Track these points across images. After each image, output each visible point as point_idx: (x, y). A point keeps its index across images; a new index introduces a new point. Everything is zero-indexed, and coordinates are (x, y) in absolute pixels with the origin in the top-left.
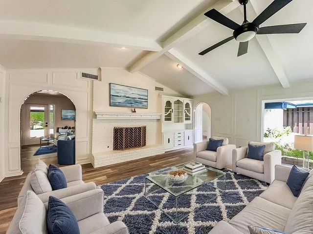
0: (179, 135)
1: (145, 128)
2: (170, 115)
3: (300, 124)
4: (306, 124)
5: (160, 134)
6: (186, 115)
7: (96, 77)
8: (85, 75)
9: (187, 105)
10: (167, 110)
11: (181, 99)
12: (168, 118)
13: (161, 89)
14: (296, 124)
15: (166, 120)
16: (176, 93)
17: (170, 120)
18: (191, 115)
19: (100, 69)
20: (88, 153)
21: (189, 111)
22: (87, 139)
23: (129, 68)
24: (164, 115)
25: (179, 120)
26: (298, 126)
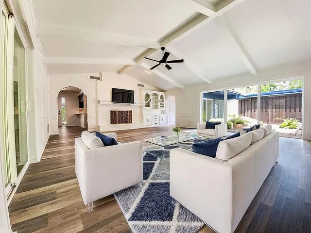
0: (156, 117)
1: (131, 112)
2: (149, 103)
3: (250, 111)
4: (253, 110)
5: (142, 116)
6: (161, 104)
7: (98, 79)
8: (92, 77)
9: (162, 97)
10: (146, 100)
11: (157, 93)
12: (148, 105)
13: (143, 86)
14: (246, 110)
15: (146, 106)
16: (153, 88)
17: (149, 106)
18: (165, 104)
19: (101, 73)
20: (95, 124)
21: (163, 101)
22: (95, 117)
23: (119, 72)
24: (144, 103)
25: (156, 107)
26: (248, 112)
